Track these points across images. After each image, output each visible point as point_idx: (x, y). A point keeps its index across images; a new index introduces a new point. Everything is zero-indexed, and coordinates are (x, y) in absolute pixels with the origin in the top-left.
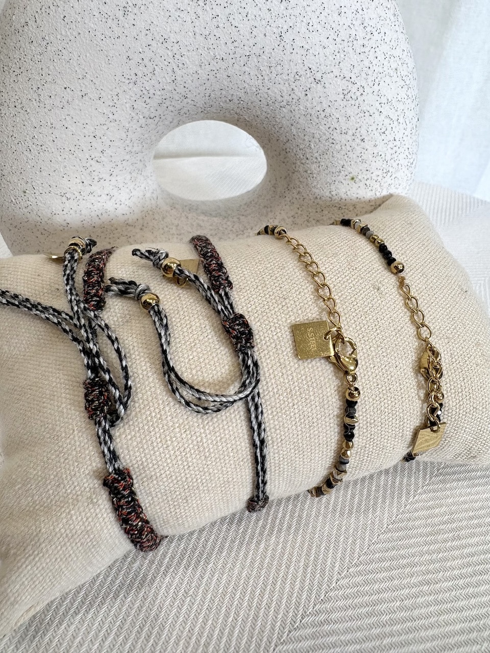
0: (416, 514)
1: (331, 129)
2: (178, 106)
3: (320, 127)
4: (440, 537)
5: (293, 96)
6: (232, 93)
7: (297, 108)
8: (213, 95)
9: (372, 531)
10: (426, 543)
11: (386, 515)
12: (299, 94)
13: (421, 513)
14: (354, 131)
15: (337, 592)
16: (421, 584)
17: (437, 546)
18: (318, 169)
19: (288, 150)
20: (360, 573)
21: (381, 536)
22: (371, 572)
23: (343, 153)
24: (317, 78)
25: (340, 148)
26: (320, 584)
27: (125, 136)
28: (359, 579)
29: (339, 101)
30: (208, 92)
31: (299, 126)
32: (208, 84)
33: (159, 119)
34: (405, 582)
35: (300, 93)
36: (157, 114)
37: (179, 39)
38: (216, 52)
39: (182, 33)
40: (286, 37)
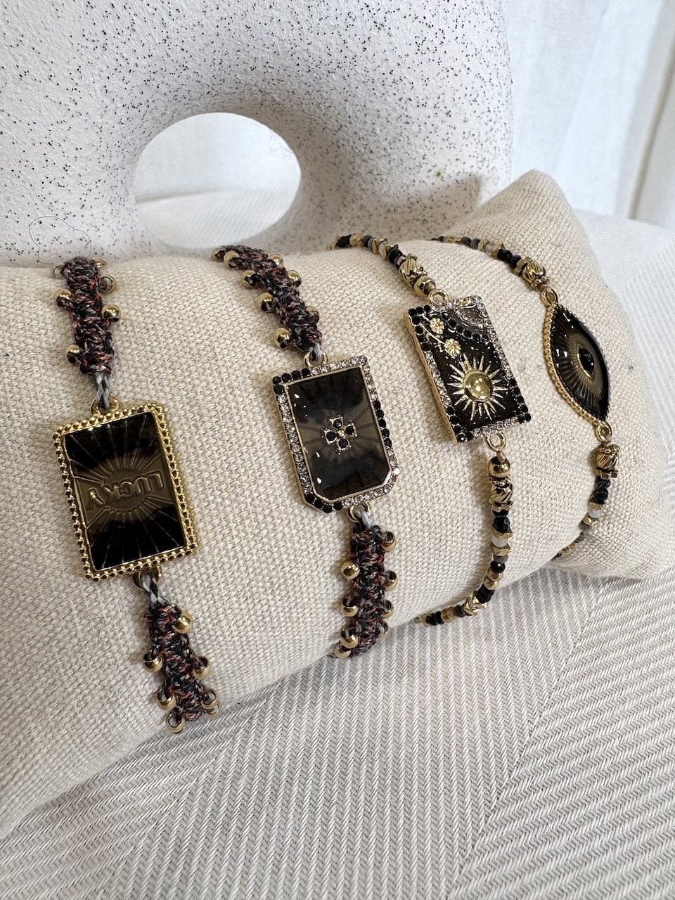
0: (606, 621)
1: (403, 101)
2: (175, 83)
3: (389, 99)
4: (644, 644)
5: (345, 52)
6: (254, 55)
7: (352, 72)
8: (225, 62)
9: (556, 656)
10: (629, 656)
11: (569, 632)
12: (355, 49)
13: (611, 619)
14: (436, 100)
15: (534, 747)
16: (638, 708)
17: (644, 656)
18: (388, 167)
19: (342, 142)
20: (557, 715)
21: (571, 660)
22: (570, 710)
23: (422, 136)
24: (378, 22)
25: (418, 128)
26: (510, 743)
27: (98, 140)
28: (558, 723)
29: (412, 55)
30: (218, 56)
31: (356, 102)
32: (217, 44)
33: (146, 109)
34: (617, 712)
35: (355, 47)
36: (143, 99)
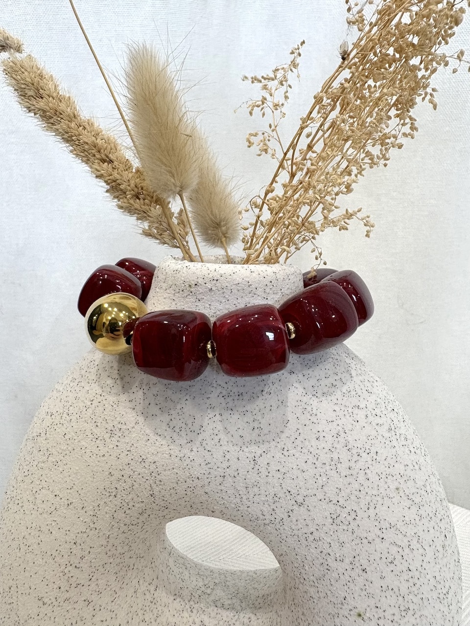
1: (323, 555)
3: (310, 549)
5: (275, 515)
7: (281, 528)
12: (281, 515)
14: (352, 559)
18: (318, 595)
23: (342, 582)
24: (299, 501)
25: (338, 576)
29: (328, 525)
37: (156, 459)
38: (192, 471)
39: (159, 455)
40: (260, 461)
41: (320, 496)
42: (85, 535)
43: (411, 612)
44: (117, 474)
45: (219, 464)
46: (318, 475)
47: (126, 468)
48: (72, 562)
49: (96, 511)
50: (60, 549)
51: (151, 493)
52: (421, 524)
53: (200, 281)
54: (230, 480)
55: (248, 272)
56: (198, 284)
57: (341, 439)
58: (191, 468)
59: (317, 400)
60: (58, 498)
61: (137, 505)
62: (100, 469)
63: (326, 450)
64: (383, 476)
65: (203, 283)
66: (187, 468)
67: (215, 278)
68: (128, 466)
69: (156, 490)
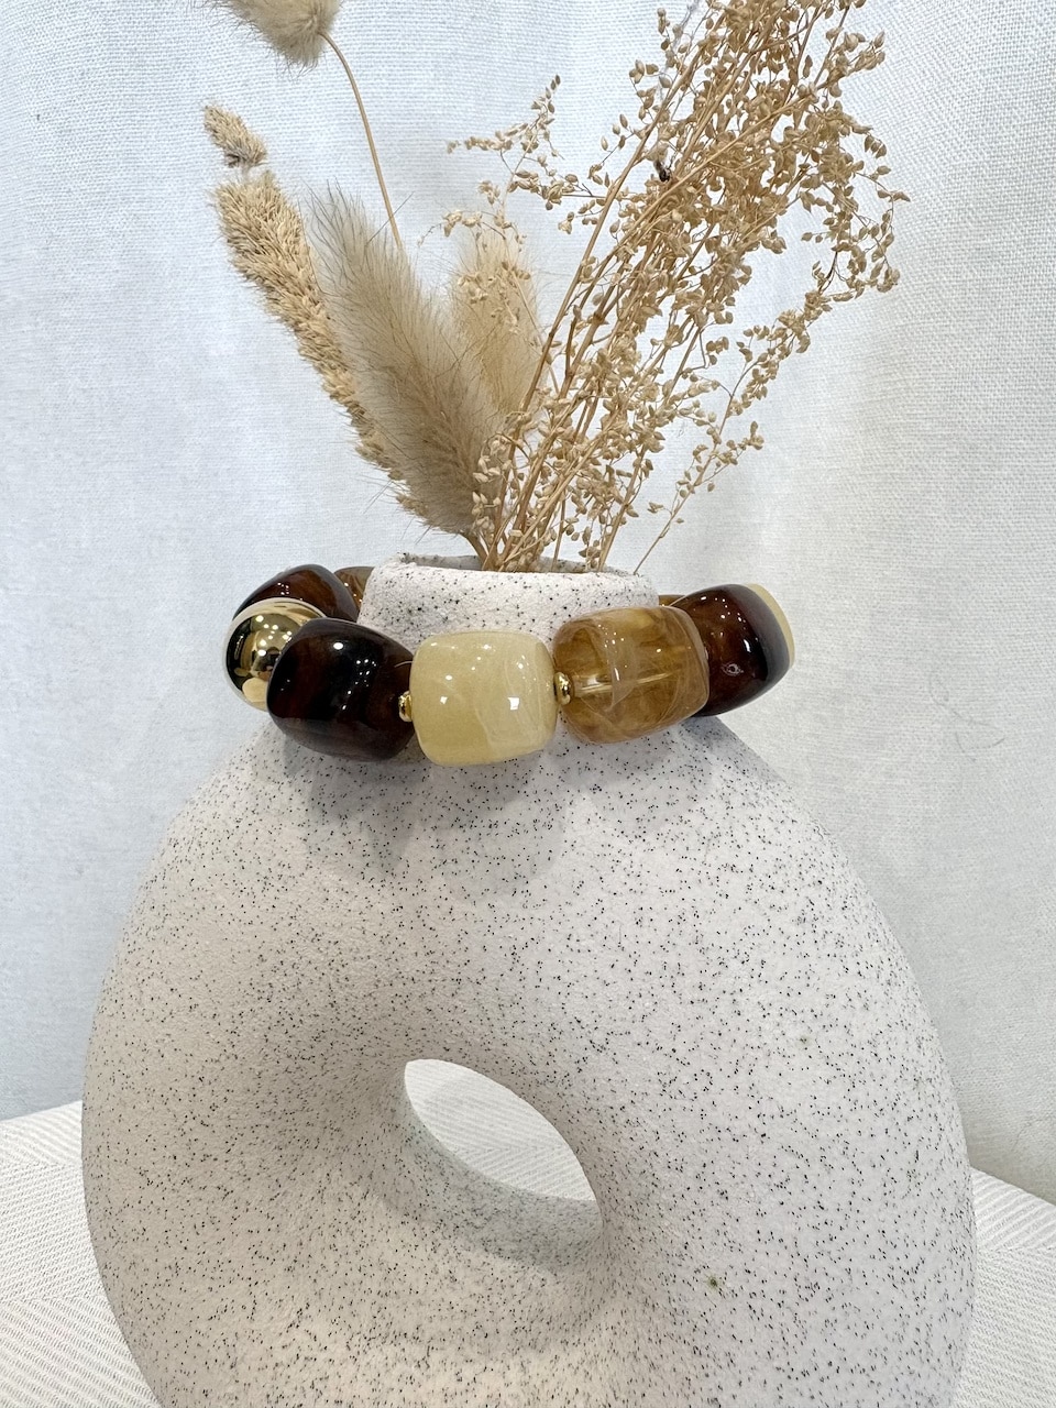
1: (645, 1152)
3: (624, 1142)
5: (554, 1067)
7: (568, 1092)
12: (566, 1066)
14: (699, 1168)
23: (680, 1212)
24: (596, 1042)
25: (672, 1199)
29: (653, 1094)
32: (396, 1017)
37: (339, 936)
38: (401, 964)
39: (346, 928)
40: (524, 955)
41: (638, 1034)
42: (218, 1067)
43: (821, 1295)
44: (272, 960)
45: (449, 955)
46: (636, 993)
47: (288, 948)
48: (195, 1114)
49: (236, 1025)
50: (175, 1085)
51: (332, 1001)
52: (854, 1117)
53: (427, 601)
54: (470, 987)
55: (519, 587)
56: (423, 609)
57: (687, 928)
58: (399, 958)
59: (644, 846)
60: (175, 996)
61: (308, 1021)
62: (245, 947)
63: (655, 946)
64: (774, 1012)
65: (431, 607)
66: (393, 960)
67: (454, 598)
68: (291, 946)
69: (340, 995)
